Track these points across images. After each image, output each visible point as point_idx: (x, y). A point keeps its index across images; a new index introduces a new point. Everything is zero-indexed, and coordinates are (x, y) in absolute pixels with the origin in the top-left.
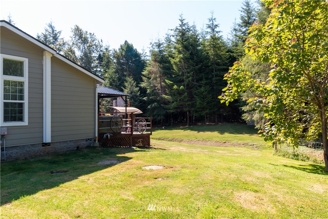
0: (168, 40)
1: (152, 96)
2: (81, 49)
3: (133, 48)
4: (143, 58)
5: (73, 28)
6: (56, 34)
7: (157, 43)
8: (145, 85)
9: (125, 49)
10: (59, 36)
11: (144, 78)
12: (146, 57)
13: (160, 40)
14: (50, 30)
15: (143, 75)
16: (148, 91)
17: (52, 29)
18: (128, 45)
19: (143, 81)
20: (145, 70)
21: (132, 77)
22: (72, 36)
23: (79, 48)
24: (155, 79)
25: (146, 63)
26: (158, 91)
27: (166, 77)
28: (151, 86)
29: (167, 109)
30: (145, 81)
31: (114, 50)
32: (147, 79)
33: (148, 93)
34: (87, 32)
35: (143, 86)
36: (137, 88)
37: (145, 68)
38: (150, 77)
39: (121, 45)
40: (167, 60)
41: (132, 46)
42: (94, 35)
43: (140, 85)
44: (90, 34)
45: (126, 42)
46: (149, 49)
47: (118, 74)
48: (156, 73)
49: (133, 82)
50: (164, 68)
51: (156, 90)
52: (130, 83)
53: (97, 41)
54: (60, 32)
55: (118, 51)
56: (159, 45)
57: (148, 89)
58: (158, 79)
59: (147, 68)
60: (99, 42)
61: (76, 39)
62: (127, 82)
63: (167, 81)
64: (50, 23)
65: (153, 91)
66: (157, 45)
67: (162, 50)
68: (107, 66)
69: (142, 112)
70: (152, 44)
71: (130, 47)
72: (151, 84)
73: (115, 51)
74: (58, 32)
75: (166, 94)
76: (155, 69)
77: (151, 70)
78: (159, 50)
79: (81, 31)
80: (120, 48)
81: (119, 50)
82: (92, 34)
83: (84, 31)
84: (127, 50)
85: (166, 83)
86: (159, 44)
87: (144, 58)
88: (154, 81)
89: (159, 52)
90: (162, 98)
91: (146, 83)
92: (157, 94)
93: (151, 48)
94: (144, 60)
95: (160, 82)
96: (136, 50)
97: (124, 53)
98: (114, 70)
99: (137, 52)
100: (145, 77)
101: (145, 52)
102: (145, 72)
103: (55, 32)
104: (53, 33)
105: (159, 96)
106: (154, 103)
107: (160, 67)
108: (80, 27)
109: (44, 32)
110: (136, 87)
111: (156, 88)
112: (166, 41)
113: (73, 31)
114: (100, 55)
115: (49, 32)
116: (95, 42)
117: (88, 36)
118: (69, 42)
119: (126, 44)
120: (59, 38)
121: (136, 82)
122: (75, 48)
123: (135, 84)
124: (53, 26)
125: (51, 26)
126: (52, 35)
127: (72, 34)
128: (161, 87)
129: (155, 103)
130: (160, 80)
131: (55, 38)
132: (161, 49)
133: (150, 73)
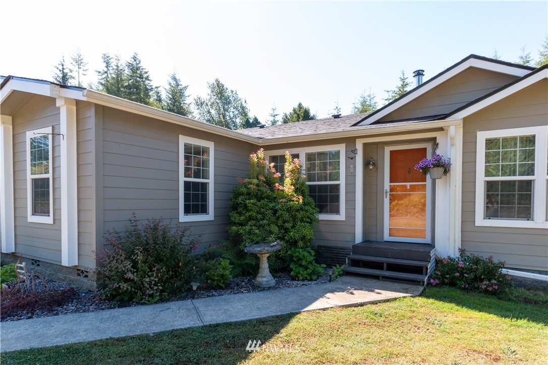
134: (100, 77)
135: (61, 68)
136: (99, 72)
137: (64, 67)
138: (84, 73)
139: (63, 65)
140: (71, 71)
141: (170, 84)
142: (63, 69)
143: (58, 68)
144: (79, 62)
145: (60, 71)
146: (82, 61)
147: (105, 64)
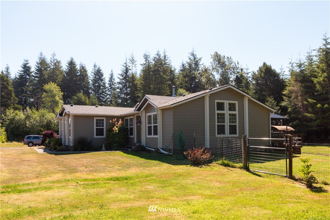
0: (310, 58)
1: (294, 114)
2: (220, 72)
3: (271, 68)
4: (281, 77)
5: (213, 54)
6: (197, 61)
7: (298, 63)
8: (285, 104)
9: (264, 71)
10: (199, 62)
11: (284, 97)
12: (284, 76)
13: (301, 61)
14: (192, 58)
15: (284, 95)
16: (289, 110)
17: (194, 57)
18: (266, 67)
19: (284, 101)
20: (285, 90)
21: (273, 97)
22: (212, 62)
23: (218, 72)
24: (297, 97)
25: (285, 82)
26: (300, 109)
27: (308, 96)
28: (292, 105)
29: (310, 127)
30: (286, 100)
31: (253, 72)
32: (287, 98)
33: (289, 112)
34: (224, 57)
35: (283, 105)
36: (278, 107)
37: (285, 88)
38: (290, 96)
39: (259, 67)
40: (309, 79)
41: (271, 67)
42: (231, 58)
43: (280, 104)
44: (228, 58)
45: (264, 64)
46: (289, 69)
47: (258, 95)
48: (296, 92)
49: (273, 101)
50: (305, 87)
51: (297, 108)
52: (271, 102)
53: (234, 64)
54: (200, 59)
55: (257, 73)
56: (300, 66)
57: (289, 107)
58: (300, 98)
59: (288, 88)
60: (235, 64)
61: (216, 64)
62: (267, 102)
63: (309, 100)
64: (192, 52)
65: (294, 109)
66: (298, 66)
67: (304, 70)
68: (246, 87)
69: (294, 130)
70: (291, 64)
71: (268, 69)
72: (292, 102)
73: (254, 74)
74: (199, 59)
75: (309, 112)
76: (295, 88)
77: (292, 89)
78: (300, 70)
79: (220, 56)
80: (259, 70)
81: (258, 71)
82: (229, 58)
83: (222, 56)
84: (265, 72)
85: (308, 101)
86: (301, 64)
87: (283, 77)
88: (295, 100)
89: (300, 72)
90: (304, 116)
91: (287, 102)
92: (299, 112)
93: (291, 68)
94: (282, 79)
95: (302, 101)
96: (275, 70)
97: (263, 75)
98: (254, 91)
99: (275, 72)
100: (286, 96)
101: (283, 71)
102: (286, 92)
103: (196, 59)
104: (195, 60)
105: (300, 114)
106: (295, 121)
107: (301, 86)
108: (219, 53)
109: (189, 61)
110: (276, 106)
111: (298, 106)
112: (307, 59)
113: (213, 57)
114: (237, 77)
115: (192, 60)
116: (232, 65)
117: (226, 60)
118: (210, 68)
119: (265, 66)
120: (200, 64)
121: (276, 102)
122: (215, 72)
123: (275, 103)
124: (195, 54)
125: (193, 55)
126: (194, 62)
127: (212, 60)
128: (303, 105)
129: (297, 121)
130: (302, 98)
131: (197, 64)
132: (302, 69)
133: (291, 92)
134: (143, 67)
135: (125, 65)
136: (142, 65)
137: (127, 65)
138: (135, 66)
139: (126, 64)
140: (129, 67)
141: (190, 59)
142: (126, 65)
143: (124, 66)
144: (133, 61)
145: (125, 67)
146: (134, 60)
147: (145, 60)
